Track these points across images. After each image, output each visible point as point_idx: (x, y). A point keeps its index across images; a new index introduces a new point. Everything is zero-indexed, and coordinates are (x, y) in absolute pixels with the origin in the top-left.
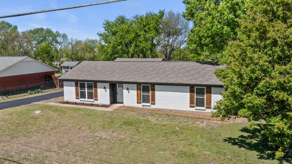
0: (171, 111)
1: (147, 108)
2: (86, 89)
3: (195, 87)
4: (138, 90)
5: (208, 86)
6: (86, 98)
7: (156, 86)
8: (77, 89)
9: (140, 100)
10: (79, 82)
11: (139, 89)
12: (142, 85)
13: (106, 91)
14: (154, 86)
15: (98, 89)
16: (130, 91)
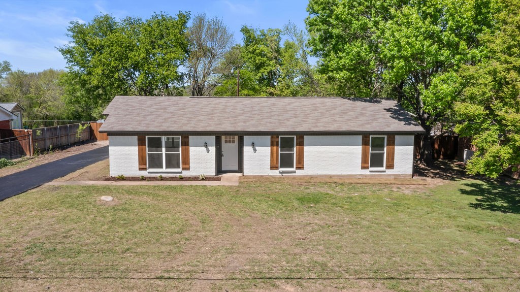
0: (331, 177)
1: (289, 175)
2: (164, 149)
3: (371, 136)
4: (272, 145)
5: (391, 134)
6: (162, 167)
7: (305, 137)
8: (142, 150)
9: (277, 163)
10: (146, 137)
11: (275, 143)
12: (280, 136)
13: (208, 151)
14: (303, 138)
15: (190, 148)
16: (257, 148)
